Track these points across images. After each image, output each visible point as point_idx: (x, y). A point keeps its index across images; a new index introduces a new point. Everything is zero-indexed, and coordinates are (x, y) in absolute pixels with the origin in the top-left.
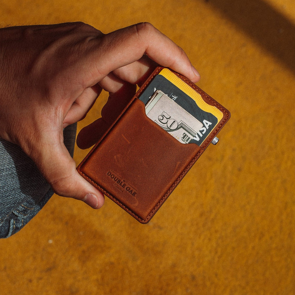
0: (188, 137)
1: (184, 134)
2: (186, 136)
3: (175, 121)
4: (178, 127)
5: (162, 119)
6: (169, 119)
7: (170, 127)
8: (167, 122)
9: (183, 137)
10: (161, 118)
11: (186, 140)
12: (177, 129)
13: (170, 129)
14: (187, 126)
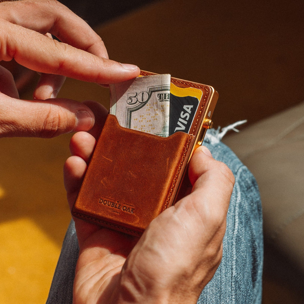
0: (164, 94)
1: (158, 95)
2: (162, 95)
3: (143, 93)
4: (149, 95)
5: (132, 101)
6: (137, 96)
7: (143, 101)
8: (137, 99)
9: (159, 98)
10: (130, 101)
11: (163, 98)
12: (150, 96)
13: (144, 102)
14: (155, 87)
